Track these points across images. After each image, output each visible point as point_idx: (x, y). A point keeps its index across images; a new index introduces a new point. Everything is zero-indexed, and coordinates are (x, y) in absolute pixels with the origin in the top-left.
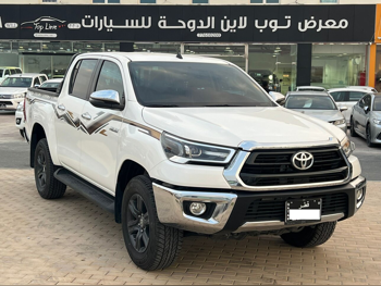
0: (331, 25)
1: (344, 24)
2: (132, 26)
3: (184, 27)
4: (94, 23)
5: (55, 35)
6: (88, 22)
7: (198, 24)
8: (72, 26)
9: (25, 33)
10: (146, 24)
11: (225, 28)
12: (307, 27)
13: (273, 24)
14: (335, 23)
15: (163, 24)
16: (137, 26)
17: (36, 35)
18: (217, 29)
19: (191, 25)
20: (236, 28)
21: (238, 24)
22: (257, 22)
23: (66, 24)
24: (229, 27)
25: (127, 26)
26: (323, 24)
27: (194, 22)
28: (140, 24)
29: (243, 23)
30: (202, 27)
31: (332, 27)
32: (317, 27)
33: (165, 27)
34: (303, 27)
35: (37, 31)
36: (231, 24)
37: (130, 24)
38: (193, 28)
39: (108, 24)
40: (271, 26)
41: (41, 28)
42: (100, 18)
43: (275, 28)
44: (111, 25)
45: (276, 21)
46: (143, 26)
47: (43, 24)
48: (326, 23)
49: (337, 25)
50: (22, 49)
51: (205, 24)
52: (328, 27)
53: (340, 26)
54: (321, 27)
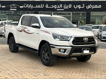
0: (96, 7)
1: (100, 6)
2: (38, 7)
3: (53, 7)
4: (27, 6)
5: (16, 10)
6: (25, 6)
7: (57, 6)
8: (21, 7)
9: (8, 9)
10: (42, 6)
11: (65, 7)
12: (89, 7)
13: (79, 6)
14: (97, 6)
15: (47, 6)
16: (40, 7)
17: (10, 9)
18: (63, 8)
19: (55, 7)
20: (68, 8)
21: (69, 6)
22: (74, 6)
23: (19, 6)
24: (66, 7)
25: (37, 7)
26: (94, 7)
27: (56, 6)
28: (40, 6)
29: (70, 6)
30: (58, 7)
31: (97, 7)
32: (92, 7)
33: (48, 7)
34: (88, 7)
35: (11, 8)
36: (67, 6)
37: (37, 6)
38: (56, 8)
39: (31, 6)
40: (78, 7)
41: (12, 7)
42: (29, 4)
43: (80, 8)
44: (32, 7)
45: (80, 6)
46: (41, 7)
47: (13, 6)
48: (95, 6)
49: (98, 7)
50: (7, 13)
51: (59, 6)
52: (95, 7)
53: (99, 7)
54: (93, 7)
